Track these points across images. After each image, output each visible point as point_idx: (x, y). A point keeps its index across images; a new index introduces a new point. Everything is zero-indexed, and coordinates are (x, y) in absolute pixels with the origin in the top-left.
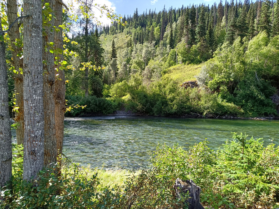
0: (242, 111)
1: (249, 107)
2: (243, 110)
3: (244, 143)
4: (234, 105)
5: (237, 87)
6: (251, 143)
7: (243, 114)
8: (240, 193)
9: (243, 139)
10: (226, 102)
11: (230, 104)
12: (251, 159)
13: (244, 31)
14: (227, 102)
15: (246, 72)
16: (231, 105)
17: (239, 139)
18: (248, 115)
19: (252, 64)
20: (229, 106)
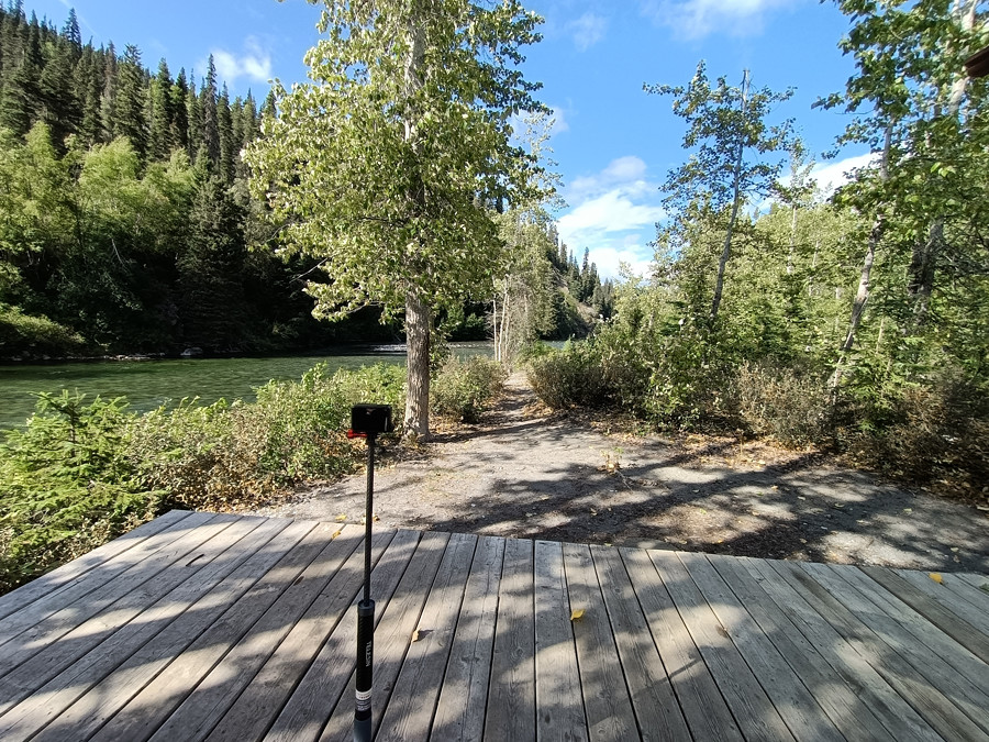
0: (79, 338)
1: (100, 328)
2: (82, 335)
3: (73, 414)
4: (49, 323)
5: (57, 273)
6: (96, 411)
7: (83, 346)
8: (70, 537)
9: (73, 407)
10: (21, 313)
11: (34, 320)
12: (97, 451)
13: (69, 118)
14: (26, 313)
15: (84, 236)
16: (42, 322)
17: (57, 406)
18: (97, 349)
19: (101, 216)
20: (33, 326)
